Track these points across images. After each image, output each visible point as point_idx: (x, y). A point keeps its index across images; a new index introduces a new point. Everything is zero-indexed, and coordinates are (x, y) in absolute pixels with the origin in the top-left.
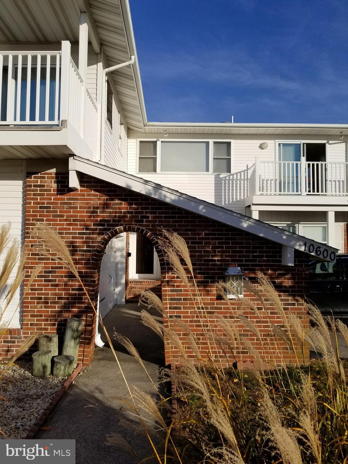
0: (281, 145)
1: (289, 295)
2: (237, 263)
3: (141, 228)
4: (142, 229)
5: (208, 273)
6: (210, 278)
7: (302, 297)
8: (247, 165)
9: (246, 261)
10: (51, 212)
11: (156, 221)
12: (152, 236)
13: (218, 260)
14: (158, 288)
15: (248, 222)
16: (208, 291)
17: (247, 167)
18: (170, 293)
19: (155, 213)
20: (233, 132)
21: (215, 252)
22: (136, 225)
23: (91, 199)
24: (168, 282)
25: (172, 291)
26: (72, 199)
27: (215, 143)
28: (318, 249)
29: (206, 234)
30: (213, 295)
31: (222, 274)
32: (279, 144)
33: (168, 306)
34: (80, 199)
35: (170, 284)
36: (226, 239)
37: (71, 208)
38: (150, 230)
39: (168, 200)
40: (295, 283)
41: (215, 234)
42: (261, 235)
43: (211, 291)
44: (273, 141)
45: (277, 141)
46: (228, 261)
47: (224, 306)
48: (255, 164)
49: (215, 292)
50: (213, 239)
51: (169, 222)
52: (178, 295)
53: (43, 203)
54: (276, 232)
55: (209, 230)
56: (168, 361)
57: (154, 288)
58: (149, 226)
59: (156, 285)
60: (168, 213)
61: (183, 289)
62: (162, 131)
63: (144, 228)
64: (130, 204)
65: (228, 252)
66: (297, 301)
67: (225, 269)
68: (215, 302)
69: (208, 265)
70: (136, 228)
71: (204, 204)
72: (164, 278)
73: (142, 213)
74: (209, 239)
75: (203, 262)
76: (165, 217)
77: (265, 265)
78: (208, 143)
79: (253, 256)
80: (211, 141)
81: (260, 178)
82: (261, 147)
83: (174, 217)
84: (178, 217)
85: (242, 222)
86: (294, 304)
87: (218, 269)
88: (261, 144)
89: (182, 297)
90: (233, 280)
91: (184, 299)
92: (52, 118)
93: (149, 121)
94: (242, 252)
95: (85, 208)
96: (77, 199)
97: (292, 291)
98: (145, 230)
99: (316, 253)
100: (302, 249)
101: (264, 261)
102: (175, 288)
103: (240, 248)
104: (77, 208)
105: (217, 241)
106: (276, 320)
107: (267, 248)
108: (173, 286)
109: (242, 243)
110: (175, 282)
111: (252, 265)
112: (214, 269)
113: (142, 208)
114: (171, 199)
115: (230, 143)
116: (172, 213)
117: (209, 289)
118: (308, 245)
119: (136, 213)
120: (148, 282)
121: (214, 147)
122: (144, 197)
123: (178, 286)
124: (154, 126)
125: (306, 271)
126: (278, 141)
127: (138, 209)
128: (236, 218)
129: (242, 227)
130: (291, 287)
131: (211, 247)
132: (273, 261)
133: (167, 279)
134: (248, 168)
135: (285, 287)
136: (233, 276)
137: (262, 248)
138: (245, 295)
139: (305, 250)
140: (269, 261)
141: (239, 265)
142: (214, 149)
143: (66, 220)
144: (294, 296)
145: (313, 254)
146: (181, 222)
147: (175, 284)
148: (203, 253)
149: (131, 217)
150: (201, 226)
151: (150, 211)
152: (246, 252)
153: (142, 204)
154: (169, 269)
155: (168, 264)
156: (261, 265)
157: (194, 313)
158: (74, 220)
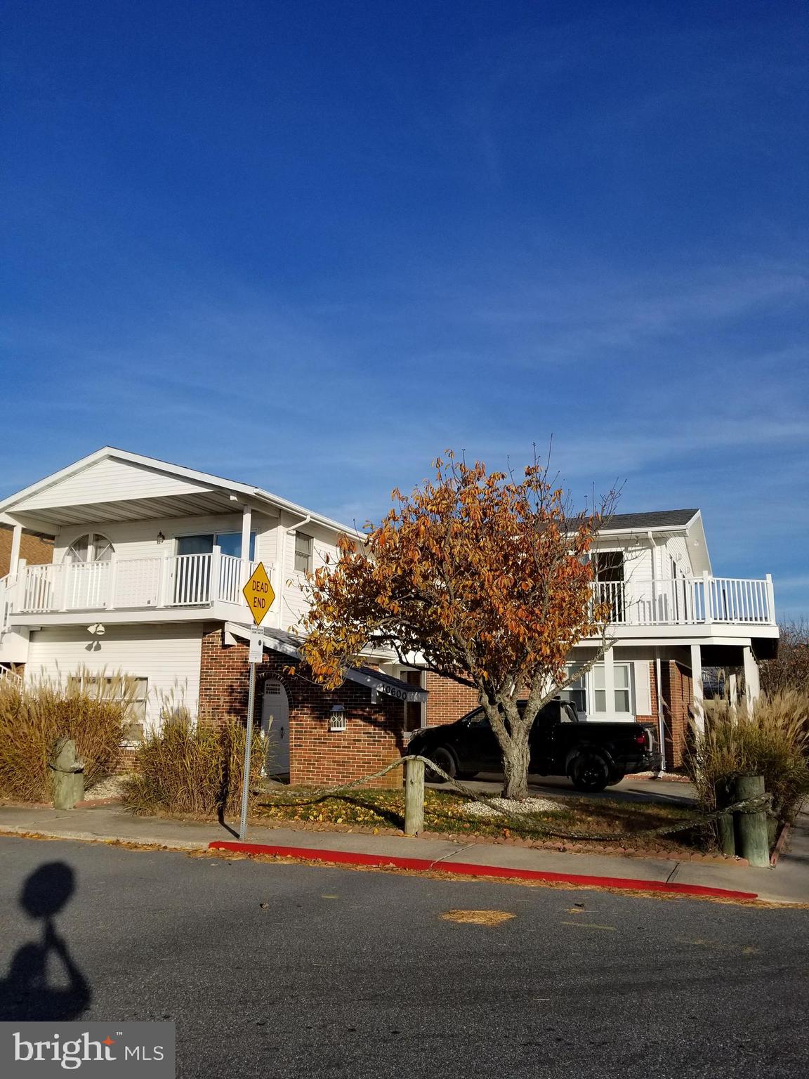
1: (381, 730)
3: (277, 674)
5: (323, 711)
6: (323, 714)
7: (392, 731)
10: (218, 662)
13: (330, 700)
16: (322, 725)
21: (328, 693)
22: (273, 672)
23: (243, 652)
24: (294, 717)
25: (296, 725)
26: (232, 652)
28: (393, 690)
30: (326, 729)
33: (294, 737)
34: (237, 652)
35: (295, 719)
37: (231, 659)
39: (288, 653)
40: (387, 719)
42: (352, 679)
43: (325, 725)
46: (337, 700)
49: (327, 726)
52: (301, 728)
53: (213, 656)
61: (304, 723)
64: (270, 656)
66: (389, 734)
67: (332, 707)
68: (327, 734)
70: (273, 674)
72: (291, 714)
75: (319, 702)
77: (365, 704)
79: (356, 697)
86: (385, 737)
89: (304, 730)
90: (336, 715)
91: (305, 732)
92: (207, 600)
94: (347, 693)
95: (239, 659)
96: (234, 652)
97: (384, 726)
98: (279, 675)
99: (392, 693)
100: (381, 690)
102: (299, 723)
104: (234, 659)
106: (372, 750)
110: (299, 717)
112: (326, 707)
117: (322, 723)
118: (385, 686)
123: (301, 721)
127: (274, 659)
130: (383, 722)
133: (293, 715)
135: (379, 722)
136: (335, 712)
139: (383, 691)
141: (343, 704)
143: (227, 669)
144: (385, 730)
145: (389, 694)
147: (299, 719)
148: (319, 694)
149: (270, 666)
152: (350, 693)
154: (295, 707)
155: (294, 703)
156: (361, 704)
157: (312, 742)
158: (232, 669)
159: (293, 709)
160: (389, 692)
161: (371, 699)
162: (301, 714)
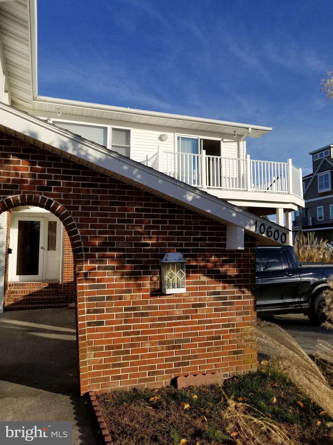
0: (180, 138)
1: (236, 286)
2: (175, 248)
3: (48, 198)
4: (49, 200)
5: (140, 262)
6: (142, 267)
7: (248, 287)
8: (147, 156)
9: (186, 245)
11: (70, 190)
12: (64, 210)
13: (153, 245)
14: (45, 291)
15: (193, 194)
16: (139, 285)
17: (147, 158)
18: (88, 290)
19: (69, 178)
20: (133, 120)
21: (148, 233)
22: (41, 194)
24: (86, 274)
25: (91, 287)
27: (114, 129)
28: (269, 230)
29: (137, 210)
30: (146, 291)
31: (158, 262)
32: (178, 138)
33: (86, 309)
35: (89, 277)
36: (163, 217)
38: (61, 202)
40: (241, 271)
41: (149, 211)
43: (144, 285)
44: (172, 134)
45: (176, 134)
46: (165, 245)
47: (160, 305)
48: (157, 153)
49: (148, 287)
50: (146, 216)
51: (89, 191)
52: (99, 293)
54: (224, 208)
55: (141, 205)
56: (85, 388)
57: (40, 291)
58: (59, 196)
59: (42, 288)
60: (87, 179)
61: (106, 283)
62: (54, 110)
63: (52, 199)
64: (32, 164)
65: (165, 233)
66: (243, 292)
67: (162, 256)
68: (149, 300)
69: (140, 250)
70: (40, 197)
71: (140, 168)
72: (81, 269)
73: (50, 177)
74: (140, 216)
75: (133, 247)
76: (83, 185)
77: (209, 251)
78: (105, 129)
79: (194, 239)
80: (110, 128)
82: (161, 138)
83: (96, 186)
84: (101, 186)
85: (186, 194)
86: (240, 297)
87: (153, 256)
88: (161, 136)
89: (106, 296)
90: (173, 269)
91: (108, 298)
94: (181, 233)
97: (238, 282)
98: (54, 202)
99: (267, 234)
100: (253, 229)
101: (207, 245)
102: (96, 283)
103: (179, 228)
105: (151, 219)
106: (221, 318)
107: (210, 229)
108: (93, 280)
109: (181, 222)
110: (96, 274)
111: (194, 250)
112: (147, 256)
113: (49, 171)
114: (95, 158)
115: (129, 131)
116: (93, 180)
117: (141, 282)
118: (259, 224)
119: (41, 176)
120: (33, 284)
121: (112, 134)
122: (53, 156)
123: (100, 281)
124: (45, 101)
125: (251, 257)
126: (177, 135)
127: (44, 171)
128: (179, 188)
129: (186, 199)
130: (236, 276)
131: (143, 227)
132: (217, 245)
133: (84, 271)
134: (148, 158)
135: (230, 276)
136: (173, 264)
137: (205, 228)
138: (188, 289)
139: (256, 230)
140: (212, 245)
141: (178, 251)
142: (112, 136)
144: (240, 287)
145: (264, 235)
146: (106, 192)
147: (96, 278)
148: (133, 235)
149: (32, 183)
150: (131, 199)
151: (62, 175)
152: (187, 234)
153: (50, 165)
154: (87, 256)
155: (86, 250)
156: (204, 250)
157: (121, 316)
159: (83, 260)
160: (263, 233)
161: (227, 243)
162: (99, 268)
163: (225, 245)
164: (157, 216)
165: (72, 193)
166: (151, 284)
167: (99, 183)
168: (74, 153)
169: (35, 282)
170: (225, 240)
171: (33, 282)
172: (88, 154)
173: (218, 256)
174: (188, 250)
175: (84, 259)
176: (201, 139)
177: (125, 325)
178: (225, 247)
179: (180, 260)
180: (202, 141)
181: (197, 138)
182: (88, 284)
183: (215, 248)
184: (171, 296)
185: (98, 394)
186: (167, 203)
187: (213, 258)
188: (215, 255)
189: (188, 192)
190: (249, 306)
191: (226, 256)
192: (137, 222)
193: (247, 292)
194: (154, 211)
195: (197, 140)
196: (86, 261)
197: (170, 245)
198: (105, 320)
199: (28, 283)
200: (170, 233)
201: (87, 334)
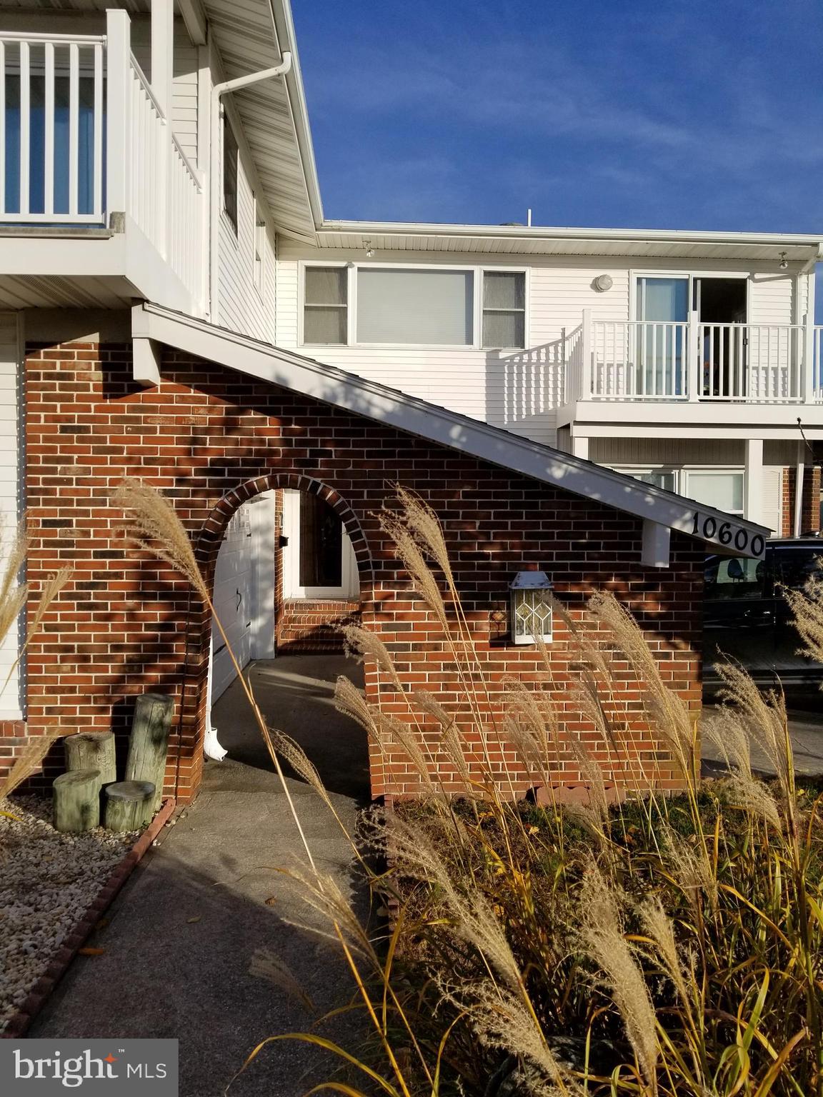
0: (644, 281)
1: (657, 635)
2: (538, 562)
3: (312, 479)
4: (314, 481)
5: (472, 586)
7: (685, 638)
8: (564, 329)
9: (559, 556)
10: (91, 440)
11: (348, 464)
12: (339, 498)
13: (495, 556)
15: (565, 466)
17: (563, 334)
18: (382, 632)
19: (346, 444)
20: (529, 250)
21: (487, 535)
22: (300, 472)
23: (187, 410)
24: (377, 606)
25: (386, 627)
26: (142, 409)
27: (487, 274)
28: (725, 529)
29: (466, 495)
30: (483, 636)
31: (504, 587)
32: (639, 280)
34: (163, 410)
35: (382, 611)
36: (514, 505)
37: (139, 430)
38: (334, 484)
39: (376, 413)
40: (672, 607)
41: (487, 495)
42: (596, 497)
43: (478, 627)
44: (624, 273)
45: (632, 271)
46: (518, 556)
47: (508, 662)
48: (581, 326)
49: (486, 630)
50: (482, 505)
51: (379, 465)
52: (399, 637)
53: (71, 419)
54: (628, 489)
55: (473, 485)
56: (379, 789)
58: (330, 474)
59: (347, 613)
60: (377, 444)
61: (412, 622)
62: (360, 244)
63: (319, 480)
64: (285, 422)
65: (519, 536)
66: (675, 647)
67: (512, 577)
68: (488, 652)
69: (472, 566)
70: (300, 479)
71: (463, 423)
72: (369, 597)
73: (314, 443)
74: (473, 505)
75: (460, 561)
76: (370, 454)
77: (604, 567)
78: (470, 275)
79: (576, 546)
80: (478, 271)
81: (592, 361)
82: (597, 286)
83: (392, 454)
84: (401, 454)
85: (550, 466)
86: (667, 656)
87: (495, 576)
88: (597, 279)
89: (411, 642)
90: (529, 602)
91: (415, 647)
92: (85, 207)
93: (326, 217)
94: (551, 536)
95: (173, 431)
96: (154, 410)
97: (664, 626)
98: (322, 484)
99: (721, 537)
100: (688, 529)
101: (602, 557)
102: (394, 622)
103: (546, 525)
104: (153, 430)
105: (492, 511)
106: (626, 691)
107: (607, 526)
108: (389, 616)
109: (551, 515)
110: (393, 606)
111: (574, 567)
112: (485, 577)
113: (313, 432)
114: (383, 410)
115: (522, 275)
116: (386, 444)
117: (474, 622)
118: (702, 519)
119: (299, 443)
120: (329, 605)
121: (485, 283)
122: (318, 406)
123: (400, 617)
124: (339, 230)
125: (695, 580)
126: (636, 273)
127: (303, 433)
128: (538, 456)
129: (552, 477)
130: (660, 616)
131: (477, 525)
132: (622, 557)
133: (374, 601)
134: (566, 335)
135: (649, 616)
136: (529, 592)
137: (598, 526)
138: (556, 637)
139: (695, 531)
140: (612, 557)
141: (543, 567)
142: (485, 290)
143: (128, 461)
144: (668, 637)
145: (711, 540)
146: (409, 464)
147: (395, 612)
148: (459, 540)
149: (286, 454)
150: (455, 475)
151: (333, 438)
152: (560, 536)
153: (313, 422)
154: (380, 576)
155: (377, 565)
156: (594, 567)
157: (439, 677)
158: (147, 461)
159: (371, 583)
160: (712, 536)
161: (642, 552)
162: (400, 596)
163: (638, 557)
164: (504, 505)
165: (350, 468)
166: (491, 625)
167: (397, 450)
168: (348, 406)
169: (335, 602)
170: (639, 546)
171: (331, 602)
172: (370, 403)
173: (625, 578)
174: (564, 567)
175: (374, 580)
176: (695, 280)
177: (445, 692)
178: (640, 560)
179: (542, 584)
180: (699, 282)
181: (687, 277)
182: (380, 622)
183: (617, 562)
184: (530, 647)
185: (400, 801)
186: (523, 480)
187: (613, 581)
188: (616, 576)
189: (554, 462)
190: (687, 674)
191: (639, 577)
192: (466, 516)
193: (683, 645)
194: (497, 495)
195: (687, 281)
196: (377, 584)
197: (527, 556)
198: (410, 683)
199: (322, 602)
200: (529, 536)
201: (380, 704)
